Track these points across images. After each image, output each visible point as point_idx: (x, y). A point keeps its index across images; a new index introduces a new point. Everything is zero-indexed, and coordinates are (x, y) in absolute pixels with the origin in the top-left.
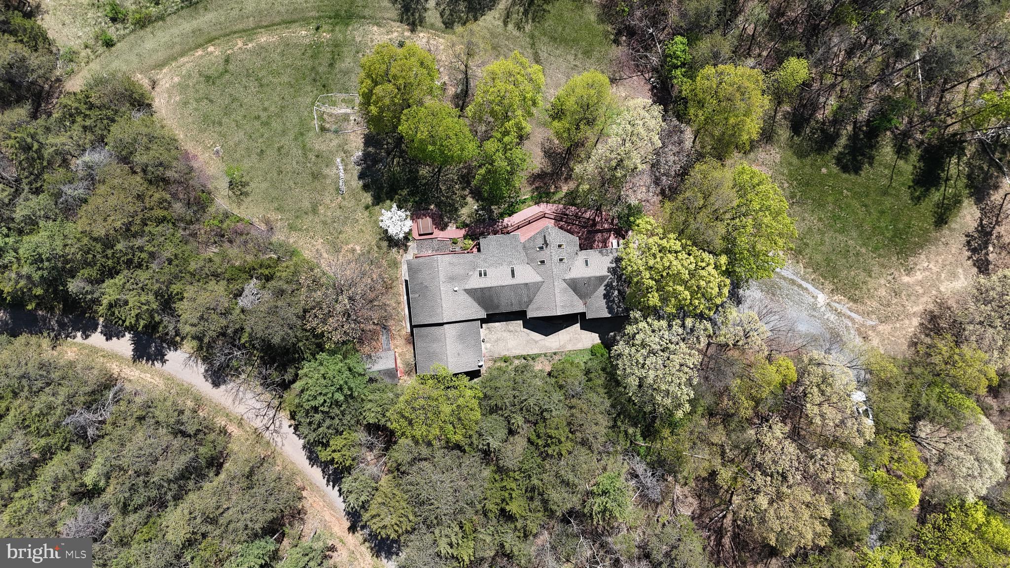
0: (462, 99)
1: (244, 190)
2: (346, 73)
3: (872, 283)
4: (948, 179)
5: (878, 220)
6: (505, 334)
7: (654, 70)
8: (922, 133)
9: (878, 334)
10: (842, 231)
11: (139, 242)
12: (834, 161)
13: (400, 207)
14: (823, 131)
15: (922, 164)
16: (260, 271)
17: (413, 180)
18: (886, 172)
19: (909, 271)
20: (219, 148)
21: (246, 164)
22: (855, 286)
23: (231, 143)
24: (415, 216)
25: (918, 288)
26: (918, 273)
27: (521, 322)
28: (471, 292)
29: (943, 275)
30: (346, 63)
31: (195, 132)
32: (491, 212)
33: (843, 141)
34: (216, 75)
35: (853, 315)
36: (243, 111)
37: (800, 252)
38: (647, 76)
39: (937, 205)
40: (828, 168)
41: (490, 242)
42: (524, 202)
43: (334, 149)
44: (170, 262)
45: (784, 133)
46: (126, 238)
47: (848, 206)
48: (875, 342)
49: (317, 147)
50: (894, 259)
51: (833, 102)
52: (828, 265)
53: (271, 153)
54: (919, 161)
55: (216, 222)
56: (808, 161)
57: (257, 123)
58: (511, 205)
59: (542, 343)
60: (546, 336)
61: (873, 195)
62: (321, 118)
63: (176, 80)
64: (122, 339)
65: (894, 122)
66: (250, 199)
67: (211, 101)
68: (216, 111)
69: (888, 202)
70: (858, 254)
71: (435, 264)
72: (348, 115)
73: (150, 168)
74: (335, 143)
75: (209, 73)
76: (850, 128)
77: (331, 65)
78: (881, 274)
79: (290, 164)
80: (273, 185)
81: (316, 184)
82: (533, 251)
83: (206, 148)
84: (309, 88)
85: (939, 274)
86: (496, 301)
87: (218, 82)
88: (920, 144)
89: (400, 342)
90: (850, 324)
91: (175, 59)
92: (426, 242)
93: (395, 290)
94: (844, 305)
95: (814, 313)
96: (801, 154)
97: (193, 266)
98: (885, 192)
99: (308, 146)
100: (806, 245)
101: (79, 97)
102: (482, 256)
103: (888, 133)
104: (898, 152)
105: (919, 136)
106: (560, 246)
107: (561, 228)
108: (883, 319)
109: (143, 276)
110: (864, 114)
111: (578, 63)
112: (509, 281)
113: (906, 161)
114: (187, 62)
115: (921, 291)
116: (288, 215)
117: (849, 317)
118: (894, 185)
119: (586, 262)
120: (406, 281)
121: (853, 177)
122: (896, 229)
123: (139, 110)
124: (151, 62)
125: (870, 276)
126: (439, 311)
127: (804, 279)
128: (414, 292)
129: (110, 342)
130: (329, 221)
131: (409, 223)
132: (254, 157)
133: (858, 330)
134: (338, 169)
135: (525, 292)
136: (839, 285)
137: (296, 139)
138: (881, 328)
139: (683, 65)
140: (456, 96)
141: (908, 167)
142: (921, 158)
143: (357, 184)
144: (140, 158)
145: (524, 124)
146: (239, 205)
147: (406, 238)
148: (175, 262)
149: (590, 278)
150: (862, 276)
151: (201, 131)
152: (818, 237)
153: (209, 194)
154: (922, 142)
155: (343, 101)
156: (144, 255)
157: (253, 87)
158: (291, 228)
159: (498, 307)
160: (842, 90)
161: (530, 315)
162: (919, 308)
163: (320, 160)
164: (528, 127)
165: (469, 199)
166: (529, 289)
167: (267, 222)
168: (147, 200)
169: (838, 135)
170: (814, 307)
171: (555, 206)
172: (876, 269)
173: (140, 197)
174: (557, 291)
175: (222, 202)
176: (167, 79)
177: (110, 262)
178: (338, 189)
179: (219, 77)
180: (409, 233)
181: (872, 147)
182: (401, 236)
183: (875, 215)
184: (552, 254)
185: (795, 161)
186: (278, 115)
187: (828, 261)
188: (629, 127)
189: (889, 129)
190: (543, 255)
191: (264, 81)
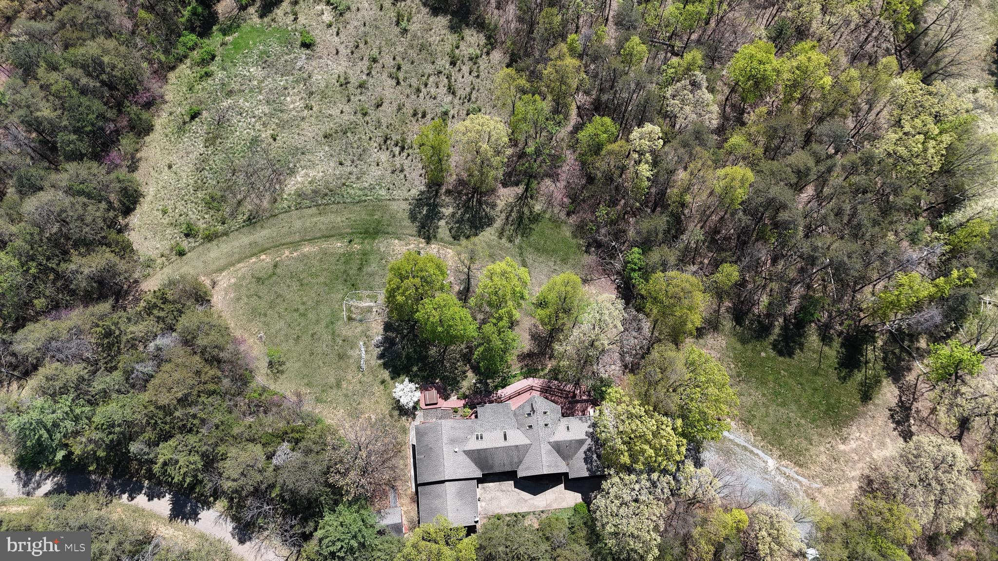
0: (464, 295)
1: (281, 368)
2: (372, 275)
3: (813, 450)
4: (867, 362)
5: (813, 395)
6: (498, 494)
7: (618, 273)
8: (840, 325)
9: (824, 495)
10: (783, 404)
11: (193, 410)
12: (771, 347)
13: (411, 381)
14: (759, 322)
15: (844, 350)
16: (291, 435)
17: (423, 359)
18: (815, 356)
19: (844, 440)
20: (262, 334)
21: (285, 347)
22: (799, 452)
23: (273, 331)
24: (423, 388)
25: (853, 455)
26: (852, 442)
27: (512, 482)
28: (469, 453)
29: (874, 445)
30: (373, 267)
31: (244, 322)
32: (487, 385)
33: (777, 330)
34: (265, 276)
35: (800, 478)
36: (285, 305)
37: (749, 423)
38: (612, 278)
39: (861, 384)
40: (766, 353)
41: (486, 411)
42: (515, 376)
43: (358, 335)
44: (217, 427)
45: (727, 324)
46: (184, 406)
47: (786, 384)
48: (822, 503)
49: (344, 333)
50: (830, 429)
51: (765, 300)
52: (774, 434)
53: (306, 339)
54: (841, 347)
55: (256, 395)
56: (749, 346)
57: (296, 315)
58: (504, 379)
59: (531, 502)
60: (535, 494)
61: (806, 375)
62: (349, 310)
63: (233, 281)
64: (162, 500)
65: (816, 316)
66: (285, 376)
67: (260, 297)
68: (263, 305)
69: (819, 381)
70: (798, 425)
71: (439, 428)
72: (371, 307)
73: (208, 349)
74: (359, 330)
75: (260, 275)
76: (781, 320)
77: (360, 269)
78: (820, 443)
79: (321, 347)
80: (305, 365)
81: (342, 363)
82: (522, 417)
83: (252, 334)
84: (340, 287)
85: (870, 443)
86: (490, 462)
87: (266, 282)
88: (840, 334)
89: (406, 500)
90: (798, 487)
91: (233, 265)
92: (431, 411)
93: (403, 453)
94: (791, 470)
95: (766, 476)
96: (743, 341)
97: (236, 431)
98: (816, 373)
99: (337, 332)
100: (754, 416)
101: (157, 294)
102: (479, 421)
103: (813, 325)
104: (823, 340)
105: (838, 327)
106: (545, 413)
107: (547, 398)
108: (827, 482)
109: (192, 439)
110: (790, 309)
111: (556, 268)
112: (502, 443)
113: (831, 347)
114: (243, 268)
115: (856, 458)
116: (315, 389)
117: (797, 480)
118: (822, 366)
119: (568, 428)
120: (414, 446)
121: (788, 360)
122: (828, 404)
123: (202, 305)
124: (214, 267)
125: (812, 444)
126: (441, 469)
127: (754, 446)
128: (420, 454)
129: (151, 502)
130: (350, 394)
131: (418, 395)
132: (291, 341)
133: (806, 492)
134: (360, 350)
135: (515, 453)
136: (786, 452)
137: (327, 327)
138: (825, 490)
139: (640, 269)
140: (460, 292)
141: (833, 352)
142: (843, 345)
143: (376, 362)
144: (202, 341)
145: (514, 312)
146: (276, 380)
147: (415, 408)
148: (221, 428)
149: (571, 441)
150: (804, 444)
151: (250, 321)
152: (763, 410)
153: (251, 372)
154: (842, 332)
155: (368, 296)
156: (196, 422)
157: (295, 286)
158: (318, 400)
159: (492, 467)
160: (771, 290)
161: (520, 474)
162: (857, 473)
163: (346, 343)
164: (517, 315)
165: (470, 374)
166: (519, 451)
167: (298, 395)
168: (203, 376)
169: (771, 325)
170: (765, 471)
171: (541, 380)
172: (815, 438)
173: (198, 373)
174: (543, 452)
175: (261, 378)
176: (225, 280)
177: (167, 427)
178: (359, 367)
179: (267, 279)
180: (417, 403)
181: (801, 336)
182: (411, 405)
183: (810, 391)
184: (538, 420)
185: (739, 346)
186: (313, 308)
187: (774, 430)
188: (597, 315)
189: (813, 321)
190: (531, 421)
191: (305, 281)
